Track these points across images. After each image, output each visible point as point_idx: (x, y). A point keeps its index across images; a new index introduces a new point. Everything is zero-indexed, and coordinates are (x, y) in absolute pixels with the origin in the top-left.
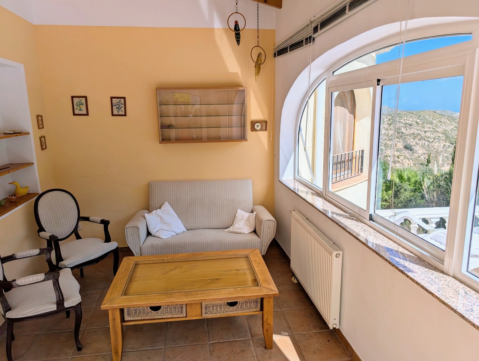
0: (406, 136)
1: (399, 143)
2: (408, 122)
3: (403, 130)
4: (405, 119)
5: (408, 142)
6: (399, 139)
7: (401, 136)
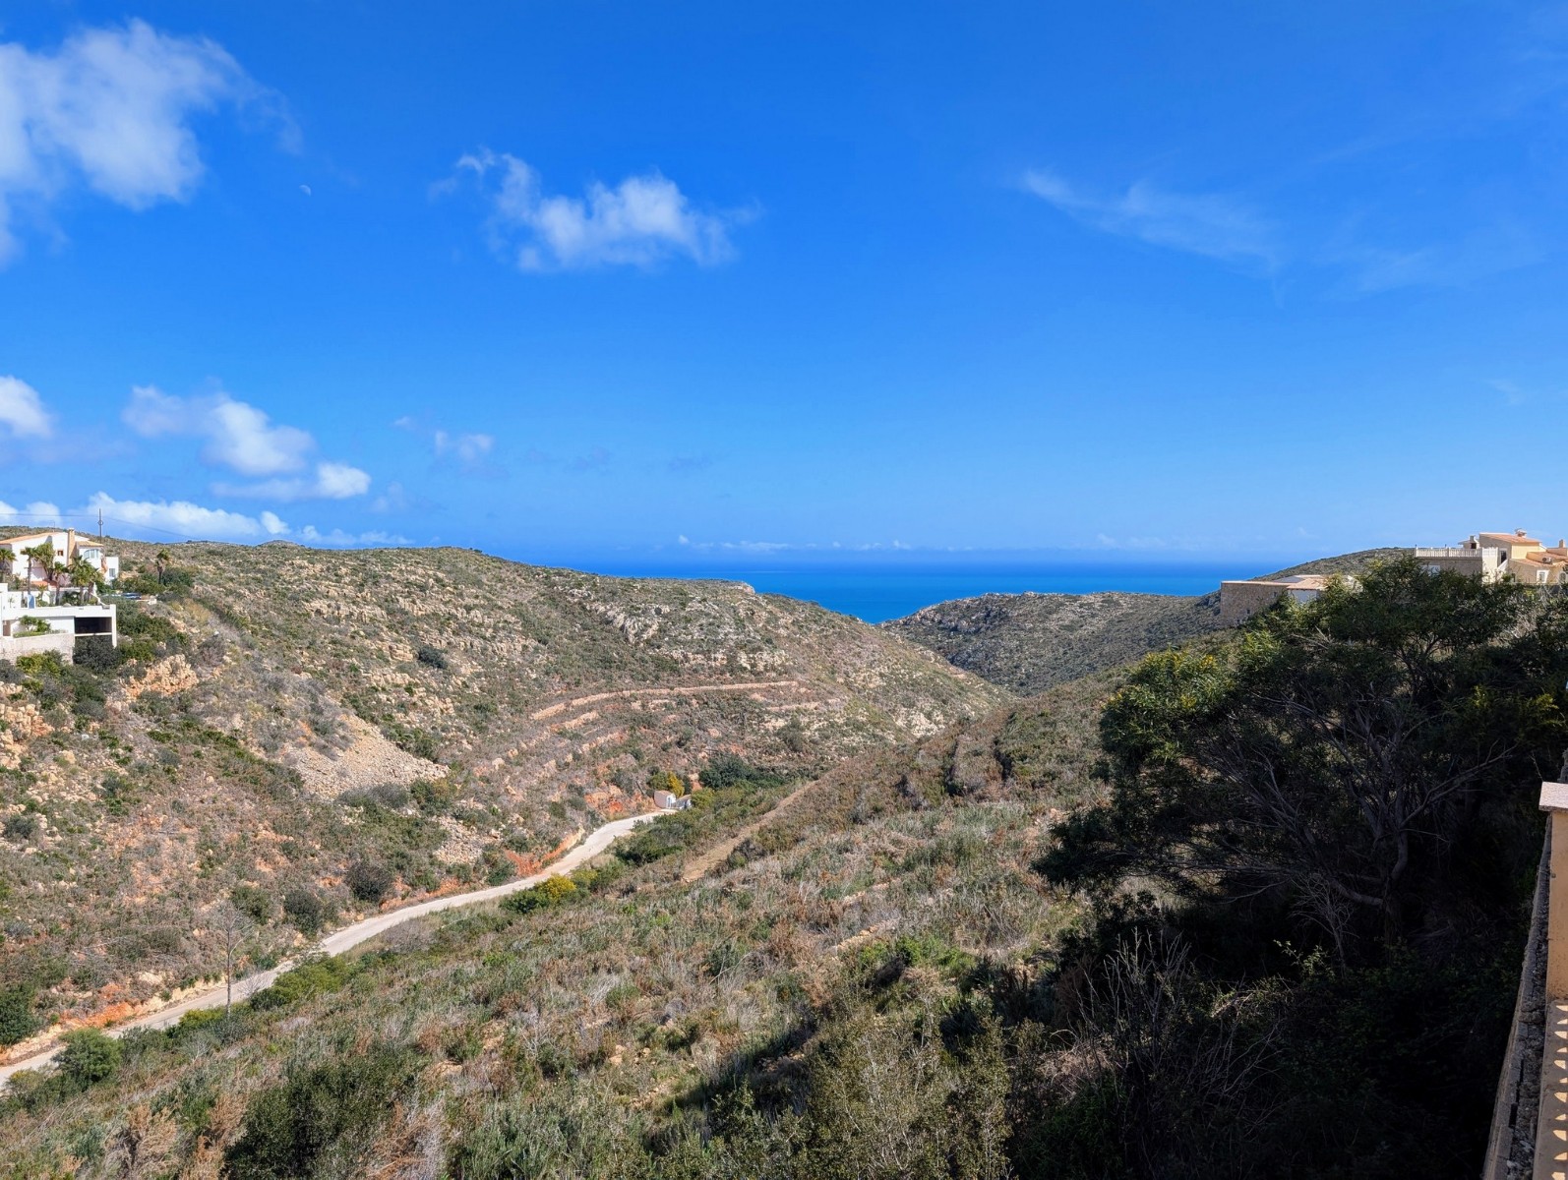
0: (416, 624)
1: (401, 646)
2: (412, 578)
3: (403, 603)
4: (401, 571)
5: (427, 642)
6: (397, 633)
7: (402, 623)
